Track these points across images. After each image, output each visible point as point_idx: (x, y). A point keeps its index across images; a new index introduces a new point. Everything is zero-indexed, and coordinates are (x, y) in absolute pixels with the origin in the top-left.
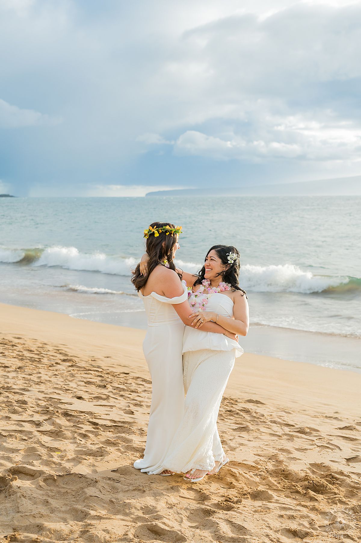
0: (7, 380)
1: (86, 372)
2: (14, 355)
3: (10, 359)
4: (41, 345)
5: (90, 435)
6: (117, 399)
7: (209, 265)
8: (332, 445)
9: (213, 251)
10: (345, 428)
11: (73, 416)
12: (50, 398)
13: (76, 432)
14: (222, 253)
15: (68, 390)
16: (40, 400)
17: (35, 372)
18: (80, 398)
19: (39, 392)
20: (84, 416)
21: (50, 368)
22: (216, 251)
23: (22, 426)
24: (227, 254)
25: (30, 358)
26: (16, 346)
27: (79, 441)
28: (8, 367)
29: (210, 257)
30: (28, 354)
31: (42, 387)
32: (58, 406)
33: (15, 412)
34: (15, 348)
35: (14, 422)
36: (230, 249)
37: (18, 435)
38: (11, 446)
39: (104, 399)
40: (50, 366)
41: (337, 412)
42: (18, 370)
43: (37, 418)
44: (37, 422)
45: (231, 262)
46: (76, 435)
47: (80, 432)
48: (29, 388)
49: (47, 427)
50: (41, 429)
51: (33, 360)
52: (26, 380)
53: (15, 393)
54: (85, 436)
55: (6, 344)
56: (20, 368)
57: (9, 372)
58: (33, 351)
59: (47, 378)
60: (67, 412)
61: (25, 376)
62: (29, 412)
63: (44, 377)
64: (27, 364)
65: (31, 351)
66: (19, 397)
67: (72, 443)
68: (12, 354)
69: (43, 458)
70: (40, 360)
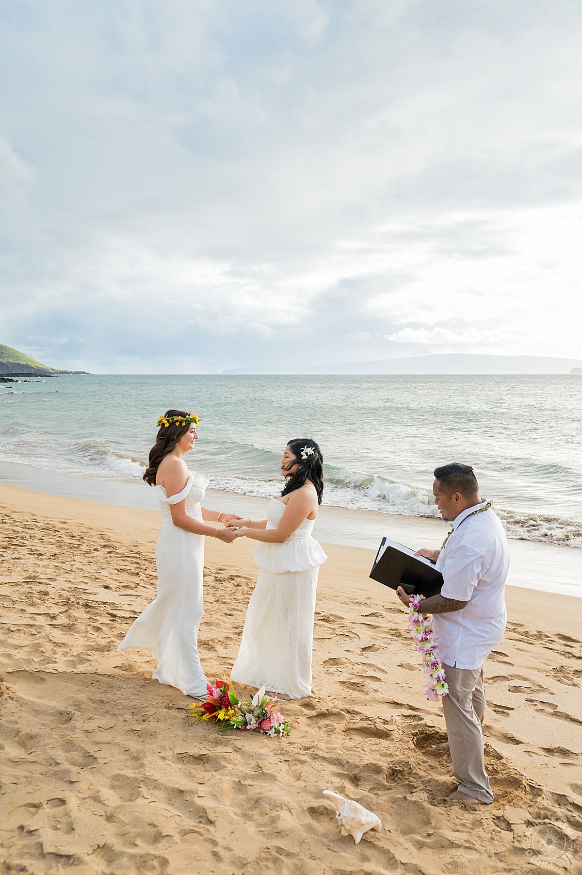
0: (37, 569)
1: (122, 559)
2: (53, 541)
3: (47, 546)
4: (85, 530)
5: (103, 628)
6: (146, 588)
8: (353, 633)
10: (372, 615)
11: (93, 607)
12: (76, 588)
13: (90, 625)
15: (98, 578)
16: (64, 590)
17: (69, 559)
18: (107, 587)
19: (66, 581)
20: (105, 608)
21: (87, 555)
23: (35, 619)
25: (69, 544)
26: (58, 531)
27: (89, 635)
28: (42, 555)
30: (68, 540)
31: (71, 577)
32: (82, 596)
33: (33, 604)
34: (57, 533)
35: (28, 615)
37: (27, 629)
38: (15, 642)
39: (133, 589)
40: (87, 553)
41: (369, 598)
42: (52, 557)
43: (55, 610)
44: (52, 615)
46: (89, 628)
47: (94, 624)
48: (56, 578)
49: (62, 620)
50: (55, 622)
51: (71, 546)
52: (57, 569)
53: (40, 583)
54: (98, 629)
55: (48, 530)
56: (55, 555)
57: (42, 560)
58: (75, 537)
59: (80, 566)
60: (88, 603)
61: (57, 564)
62: (48, 604)
63: (77, 565)
64: (64, 551)
65: (73, 537)
66: (43, 588)
67: (82, 637)
68: (51, 540)
69: (47, 654)
70: (79, 547)
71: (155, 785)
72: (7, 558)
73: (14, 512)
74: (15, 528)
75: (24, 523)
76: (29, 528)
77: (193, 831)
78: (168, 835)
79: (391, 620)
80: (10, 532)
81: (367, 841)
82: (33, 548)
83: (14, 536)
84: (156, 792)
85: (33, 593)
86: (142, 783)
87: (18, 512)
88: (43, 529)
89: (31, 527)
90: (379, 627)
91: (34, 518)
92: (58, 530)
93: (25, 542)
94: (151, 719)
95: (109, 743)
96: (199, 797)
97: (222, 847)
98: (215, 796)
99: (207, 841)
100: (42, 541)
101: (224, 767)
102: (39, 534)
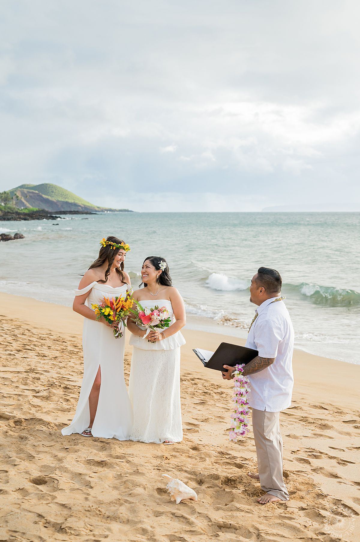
0: (38, 365)
2: (59, 348)
3: (53, 351)
5: (71, 400)
7: (145, 271)
9: (148, 261)
11: (70, 389)
12: (62, 377)
13: (62, 398)
14: (155, 262)
16: (53, 378)
17: (66, 360)
19: (57, 373)
20: (78, 389)
22: (150, 260)
24: (159, 262)
25: (69, 351)
27: (59, 403)
28: (46, 356)
29: (146, 265)
30: (71, 348)
31: (62, 371)
32: (64, 382)
33: (26, 384)
34: (64, 343)
35: (19, 390)
36: (160, 259)
37: (16, 397)
38: (5, 403)
42: (53, 359)
43: (40, 388)
44: (37, 391)
45: (163, 268)
47: (66, 398)
48: (50, 371)
49: (45, 394)
50: (38, 394)
51: (71, 352)
52: (53, 366)
53: (36, 373)
54: (68, 400)
55: (57, 341)
56: (56, 357)
57: (44, 360)
58: (78, 347)
59: (73, 365)
60: (67, 386)
61: (55, 363)
62: (37, 384)
63: (71, 364)
64: (65, 355)
65: (76, 346)
66: (37, 376)
67: (54, 404)
68: (56, 348)
69: (24, 410)
70: (77, 353)
71: (66, 470)
72: (18, 357)
73: (35, 328)
74: (31, 339)
75: (40, 335)
76: (42, 339)
77: (78, 489)
78: (62, 489)
79: (308, 412)
80: (26, 341)
81: (184, 503)
82: (40, 352)
83: (29, 344)
84: (65, 474)
85: (28, 378)
86: (58, 469)
87: (38, 328)
88: (54, 340)
89: (44, 339)
90: (293, 415)
91: (50, 333)
92: (66, 342)
93: (35, 348)
94: (80, 444)
95: (46, 452)
96: (90, 477)
97: (92, 496)
98: (101, 478)
99: (85, 494)
100: (49, 348)
101: (115, 468)
102: (48, 342)
